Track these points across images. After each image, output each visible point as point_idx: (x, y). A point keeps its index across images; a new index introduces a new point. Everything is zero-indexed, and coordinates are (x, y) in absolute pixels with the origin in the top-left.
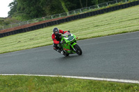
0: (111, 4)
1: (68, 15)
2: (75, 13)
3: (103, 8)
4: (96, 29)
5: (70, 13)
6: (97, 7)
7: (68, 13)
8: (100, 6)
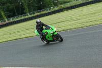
0: (38, 12)
1: (7, 22)
2: (12, 20)
3: (32, 15)
4: (27, 31)
5: (8, 20)
6: (28, 15)
7: (6, 20)
8: (30, 14)
